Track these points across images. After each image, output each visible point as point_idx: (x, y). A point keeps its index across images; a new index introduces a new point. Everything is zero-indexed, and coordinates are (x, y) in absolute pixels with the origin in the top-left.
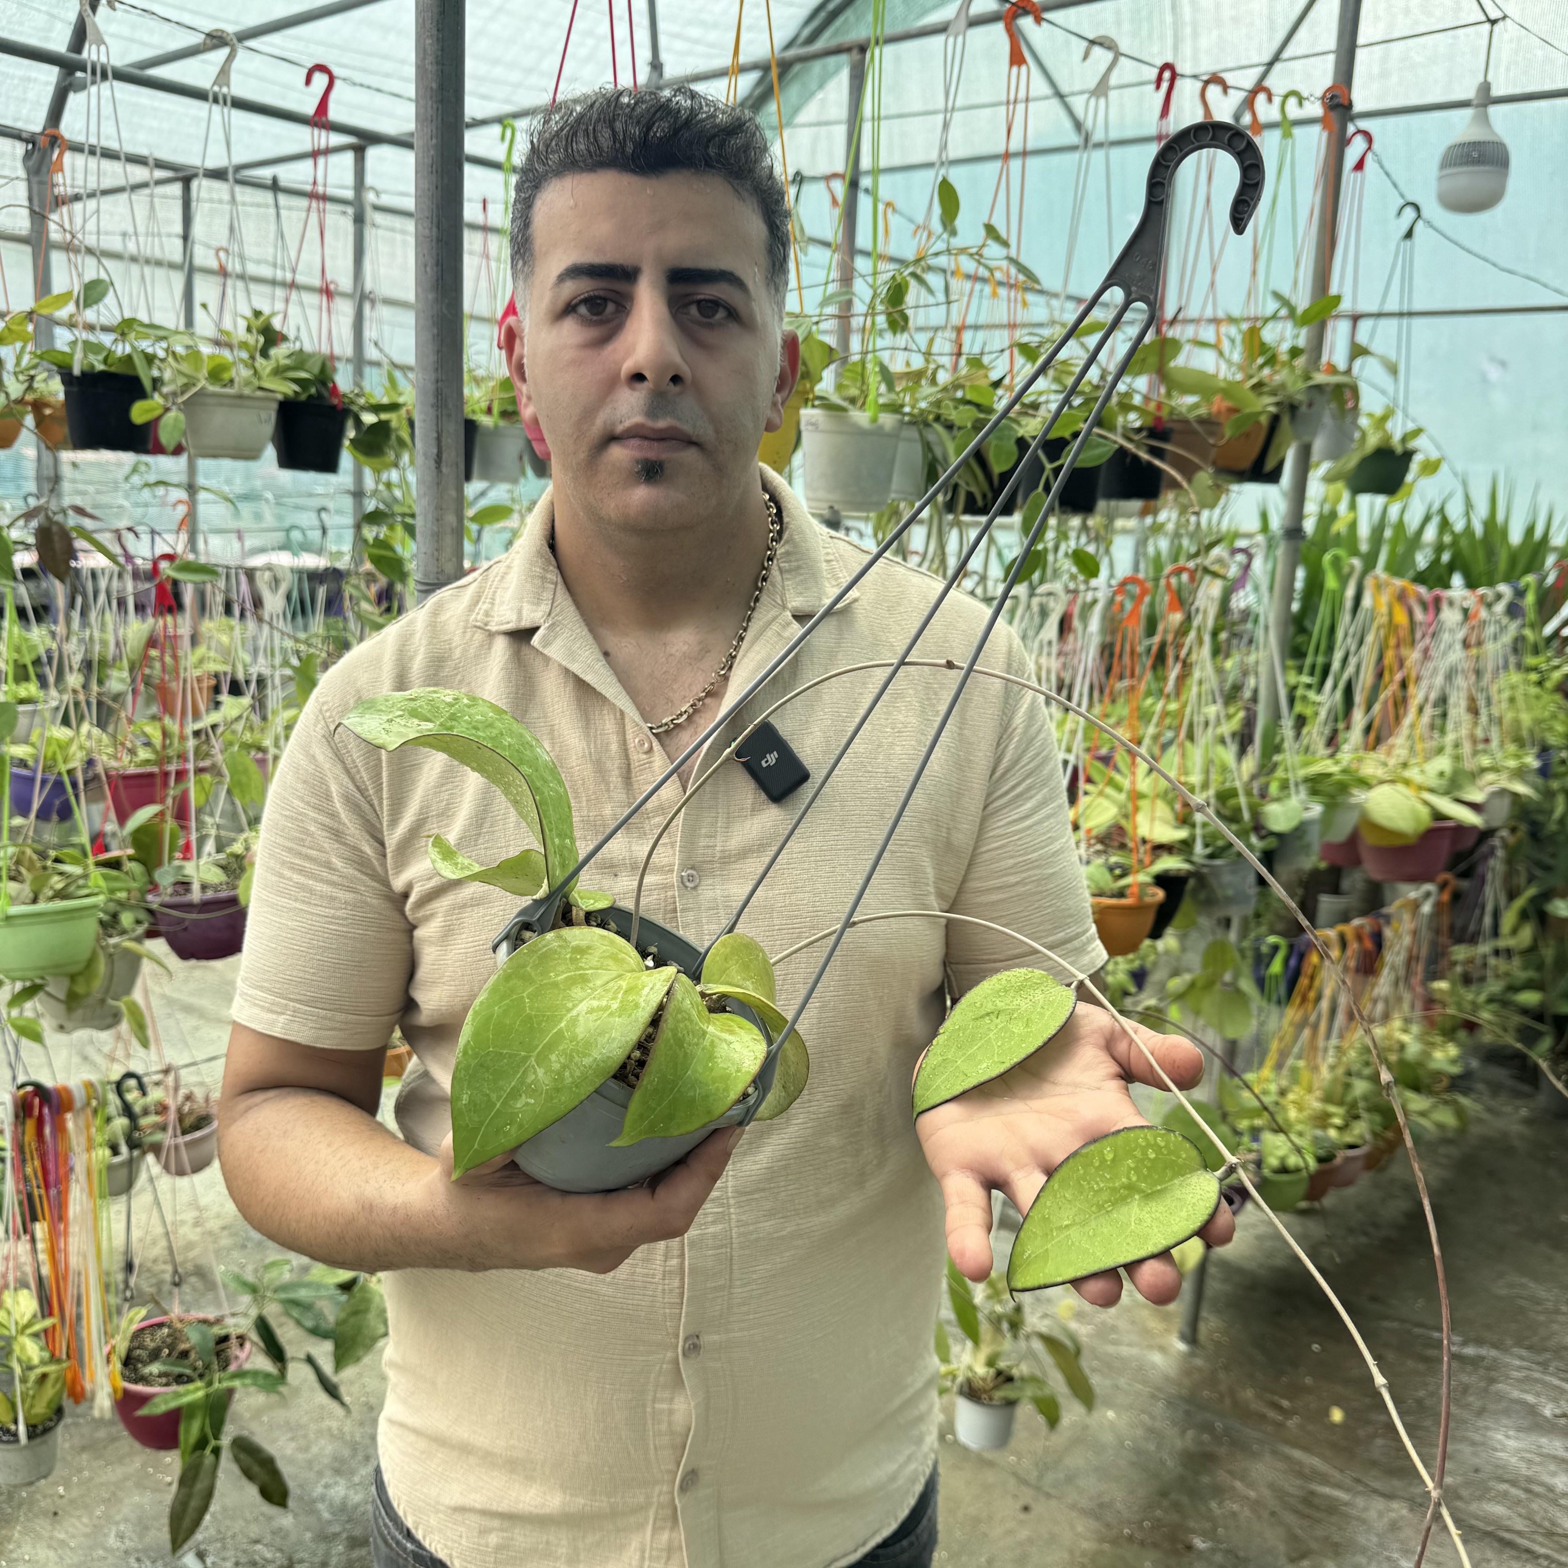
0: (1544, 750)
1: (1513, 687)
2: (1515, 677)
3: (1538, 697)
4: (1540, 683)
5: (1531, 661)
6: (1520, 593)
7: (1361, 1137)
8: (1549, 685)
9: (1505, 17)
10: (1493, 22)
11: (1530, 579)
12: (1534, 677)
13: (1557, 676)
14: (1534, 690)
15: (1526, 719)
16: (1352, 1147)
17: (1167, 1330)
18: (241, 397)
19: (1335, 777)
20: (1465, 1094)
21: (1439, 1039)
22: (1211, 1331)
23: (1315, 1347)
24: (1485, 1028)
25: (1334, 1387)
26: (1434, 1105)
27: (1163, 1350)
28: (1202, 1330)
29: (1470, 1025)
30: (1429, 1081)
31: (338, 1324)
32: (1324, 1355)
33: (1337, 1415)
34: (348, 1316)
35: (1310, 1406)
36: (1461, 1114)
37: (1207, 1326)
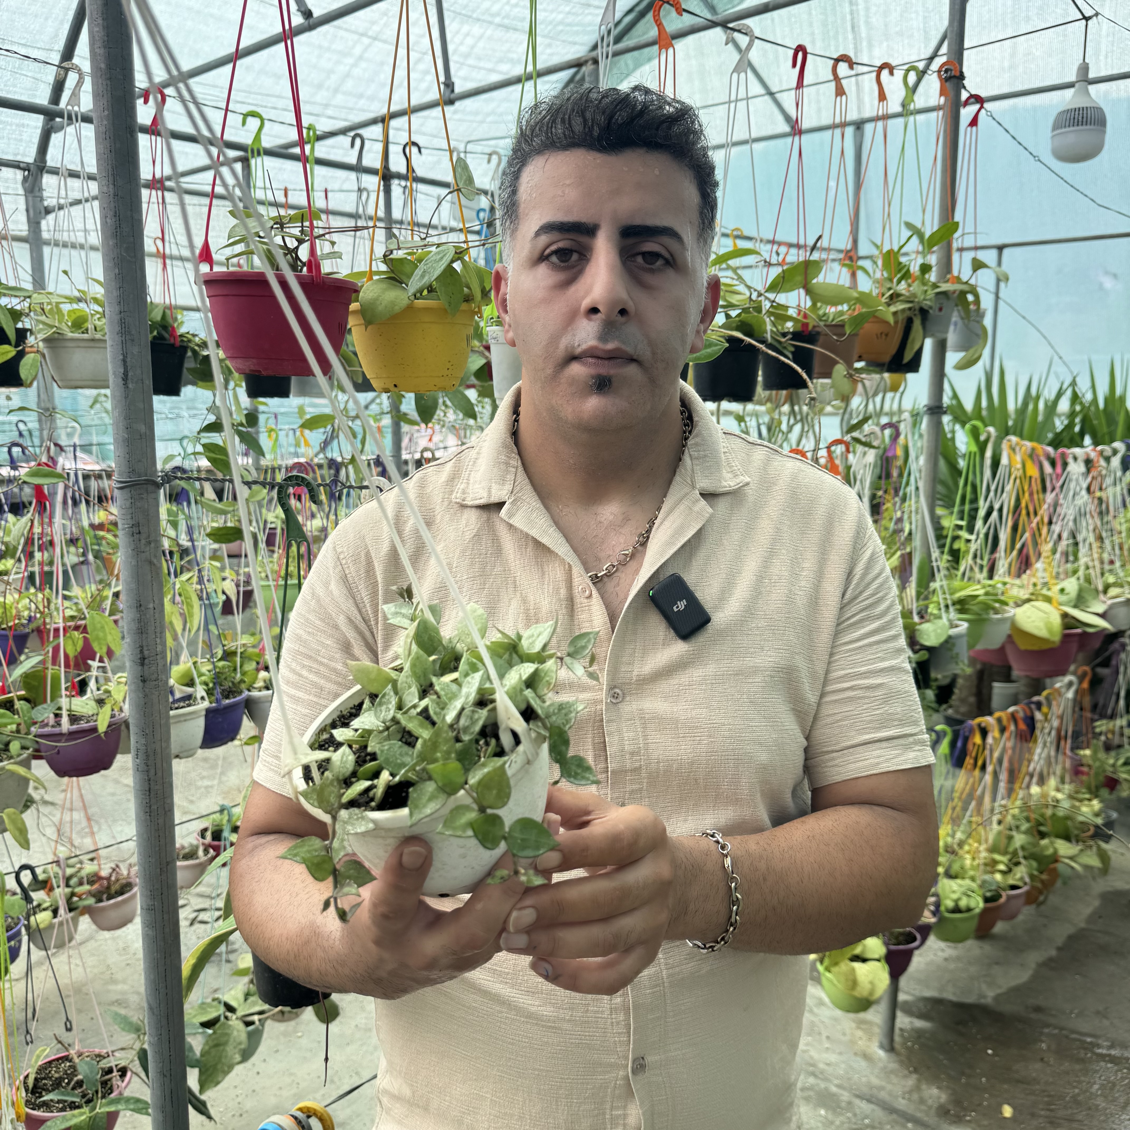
7: (1022, 879)
9: (1096, 15)
10: (1088, 19)
16: (1014, 887)
17: (870, 1040)
18: (93, 340)
19: (981, 598)
20: (1107, 842)
21: (1087, 796)
22: (905, 1040)
23: (990, 1052)
24: (1125, 785)
25: (1006, 1086)
26: (1082, 851)
27: (866, 1057)
28: (897, 1038)
29: (1112, 783)
30: (1076, 832)
31: (202, 1055)
32: (997, 1059)
33: (1007, 1111)
34: (210, 1048)
35: (985, 1103)
36: (1103, 856)
37: (902, 1036)
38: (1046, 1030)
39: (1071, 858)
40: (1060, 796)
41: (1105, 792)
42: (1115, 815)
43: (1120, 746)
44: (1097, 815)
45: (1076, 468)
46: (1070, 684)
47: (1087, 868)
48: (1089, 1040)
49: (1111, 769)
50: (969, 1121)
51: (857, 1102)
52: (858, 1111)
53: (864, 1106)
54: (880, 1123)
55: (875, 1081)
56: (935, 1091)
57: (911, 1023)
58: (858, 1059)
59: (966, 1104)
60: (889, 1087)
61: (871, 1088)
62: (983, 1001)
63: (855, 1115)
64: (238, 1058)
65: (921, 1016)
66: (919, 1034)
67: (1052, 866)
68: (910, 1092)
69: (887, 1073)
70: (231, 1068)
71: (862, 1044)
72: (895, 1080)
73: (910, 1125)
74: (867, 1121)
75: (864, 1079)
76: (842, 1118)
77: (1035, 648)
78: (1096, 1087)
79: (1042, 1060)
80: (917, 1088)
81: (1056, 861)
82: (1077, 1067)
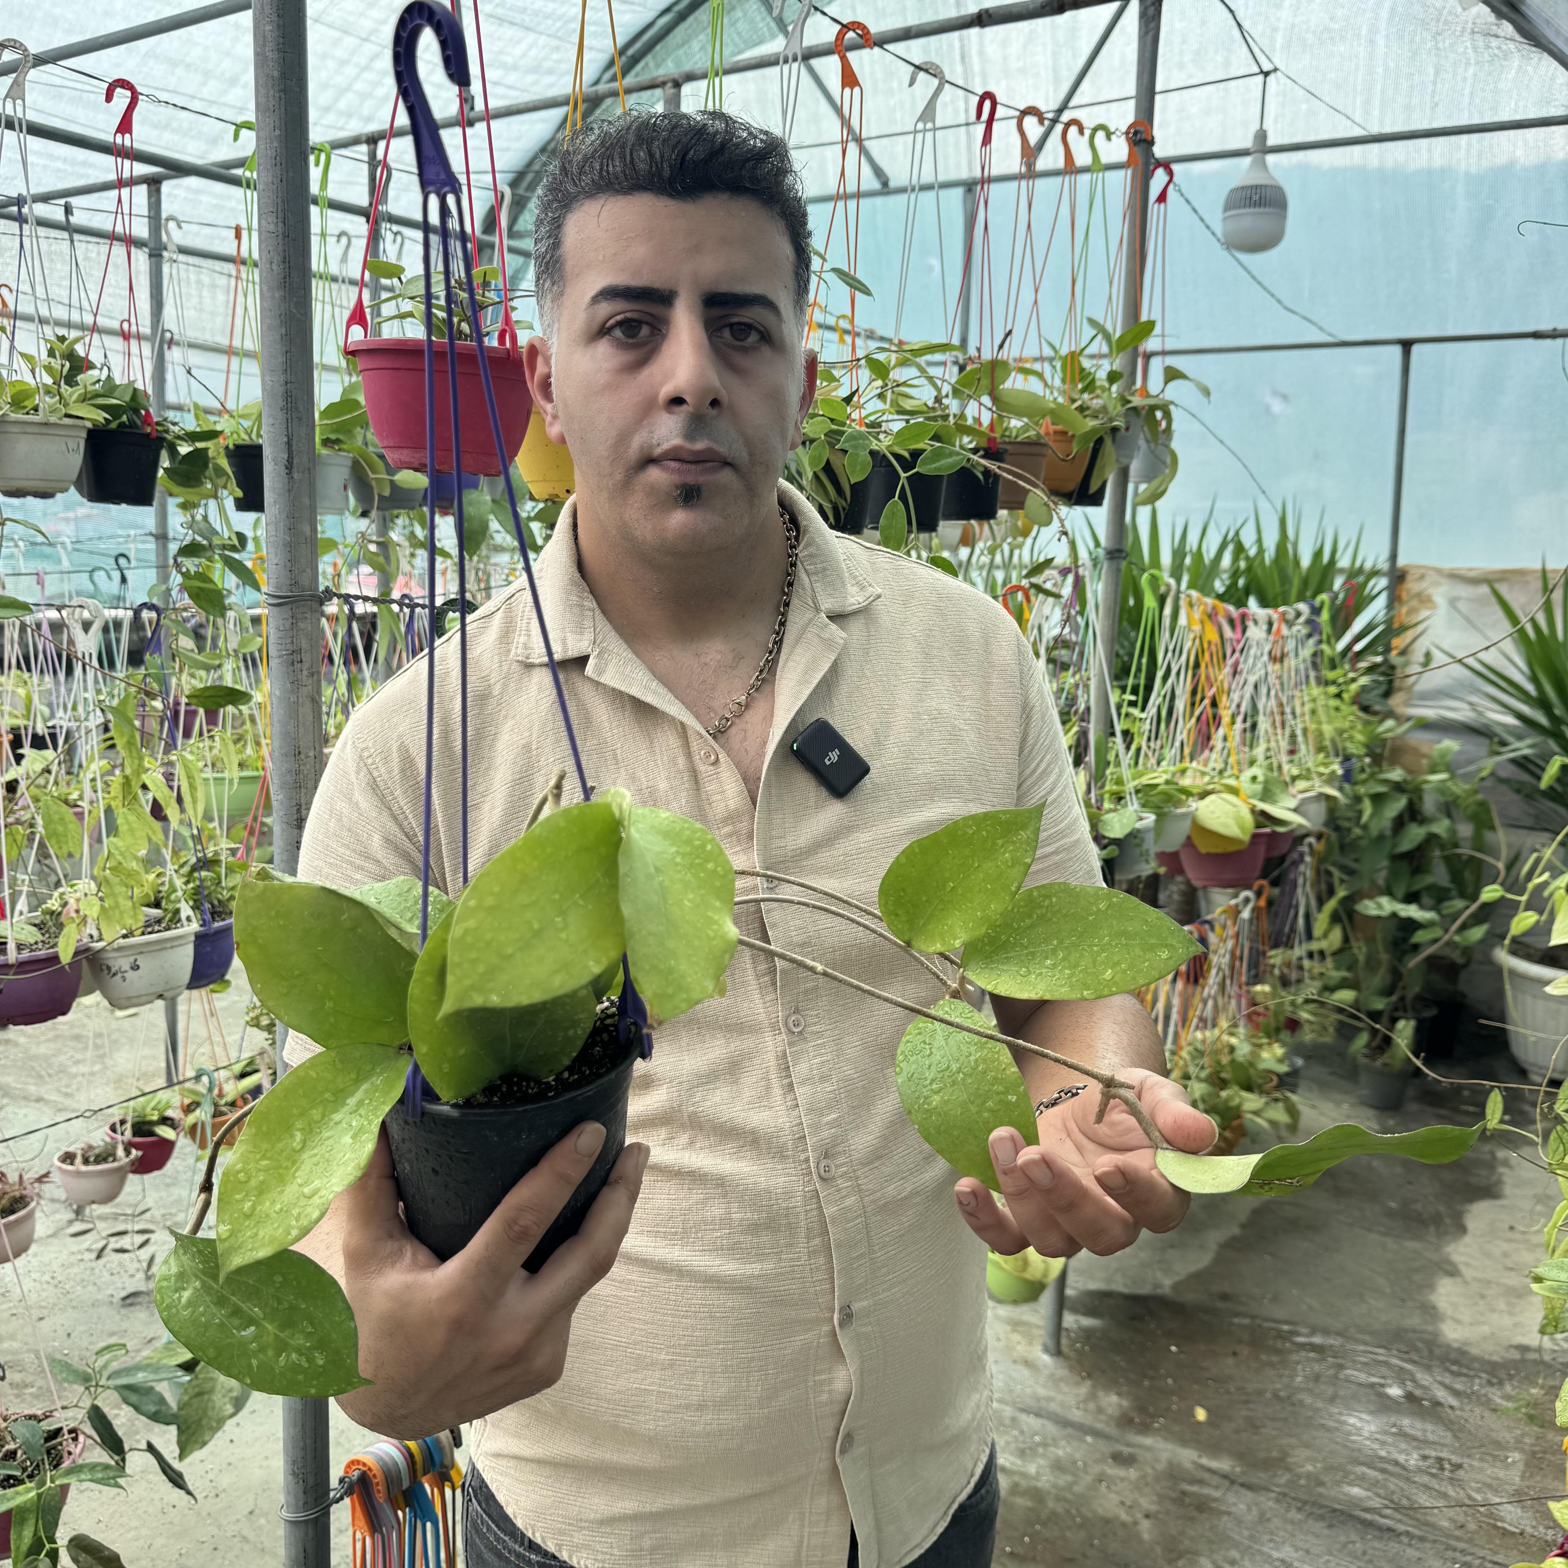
0: (1347, 758)
1: (1314, 700)
2: (1316, 691)
3: (1337, 709)
4: (1338, 696)
5: (1331, 675)
6: (1316, 611)
8: (1346, 696)
9: (1276, 70)
10: (1267, 74)
11: (1324, 597)
12: (1333, 690)
13: (1354, 687)
14: (1333, 703)
15: (1328, 730)
17: (1030, 1344)
18: (46, 424)
19: (1160, 788)
20: (1293, 1092)
21: (1265, 1041)
22: (1074, 1342)
23: (1173, 1348)
24: (1307, 1028)
25: (1195, 1387)
26: (1267, 1104)
27: (1029, 1364)
28: (1064, 1341)
29: (1293, 1025)
30: (1260, 1081)
31: (180, 1409)
32: (1182, 1356)
33: (1201, 1414)
34: (191, 1398)
35: (1174, 1407)
36: (1292, 1111)
37: (1068, 1336)
38: (1236, 1320)
39: (1256, 1113)
40: (1233, 1041)
41: (1285, 1035)
42: (1299, 1062)
43: (1299, 981)
44: (1280, 1061)
45: (1256, 633)
46: (1247, 900)
47: (1273, 1123)
48: (1286, 1327)
49: (1290, 1009)
50: (1159, 1430)
51: (1023, 1417)
52: (1026, 1429)
53: (1030, 1422)
54: (1053, 1439)
55: (1042, 1392)
56: (1114, 1399)
57: (1077, 1321)
58: (1019, 1367)
59: (1151, 1410)
60: (1060, 1397)
61: (1038, 1400)
62: (1159, 1291)
63: (1022, 1432)
64: (230, 1409)
65: (1090, 1312)
66: (1087, 1334)
67: (1235, 1123)
68: (1085, 1401)
69: (1054, 1380)
70: (221, 1422)
71: (1022, 1349)
72: (1065, 1389)
73: (1089, 1439)
74: (1037, 1439)
75: (1028, 1391)
76: (1007, 1438)
77: (1219, 850)
78: (1299, 1379)
79: (1235, 1354)
80: (1092, 1396)
81: (1239, 1117)
82: (1274, 1359)
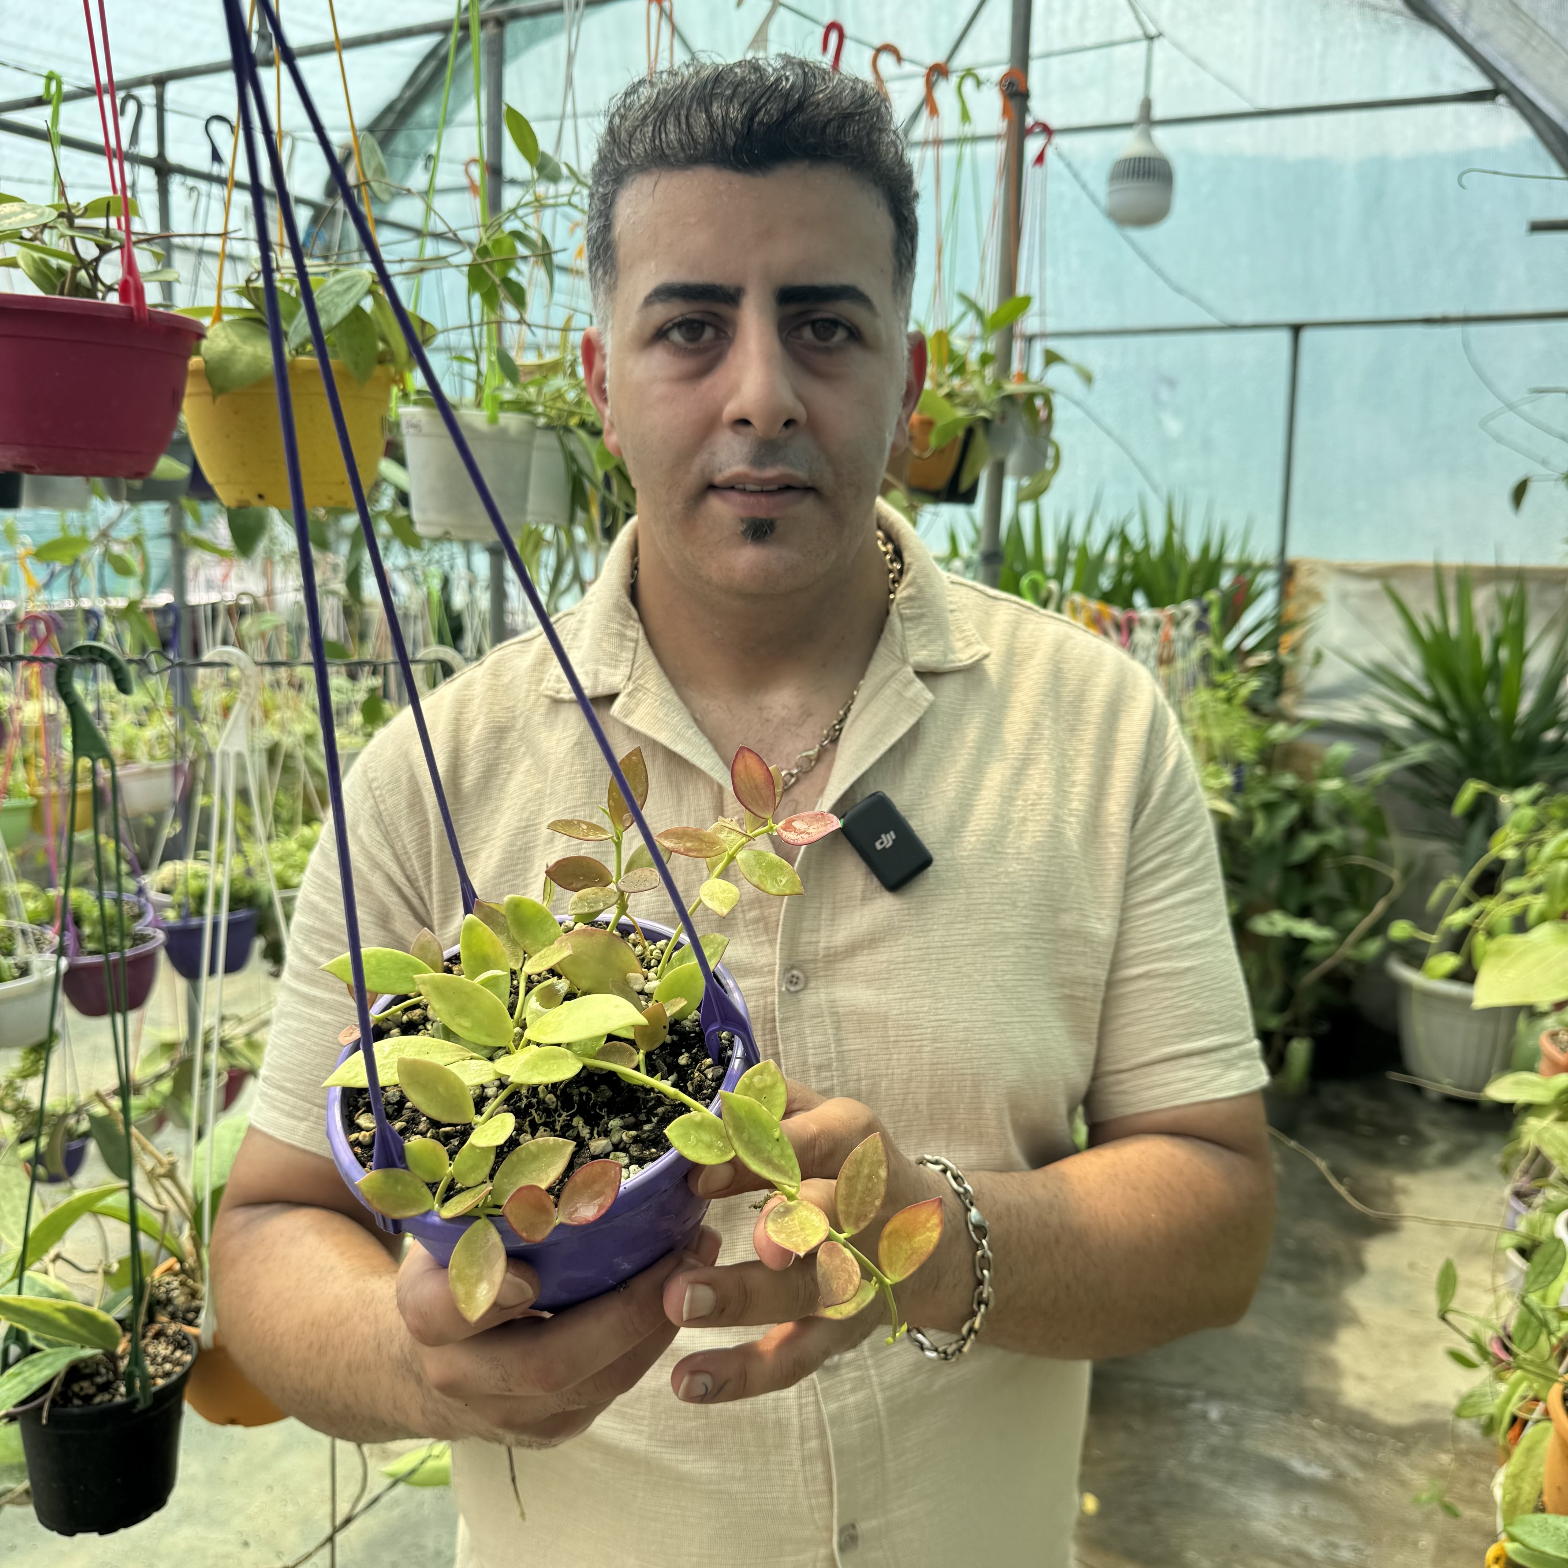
0: (1238, 768)
1: (1204, 706)
2: (1204, 695)
3: (1226, 714)
4: (1229, 700)
5: (1220, 678)
6: (1205, 610)
8: (1238, 701)
9: (1160, 35)
10: (1150, 38)
11: (1212, 596)
12: (1222, 693)
13: (1244, 692)
14: (1222, 707)
15: (1218, 735)
38: (1128, 1386)
45: (1142, 635)
78: (1196, 1454)
82: (1169, 1431)
